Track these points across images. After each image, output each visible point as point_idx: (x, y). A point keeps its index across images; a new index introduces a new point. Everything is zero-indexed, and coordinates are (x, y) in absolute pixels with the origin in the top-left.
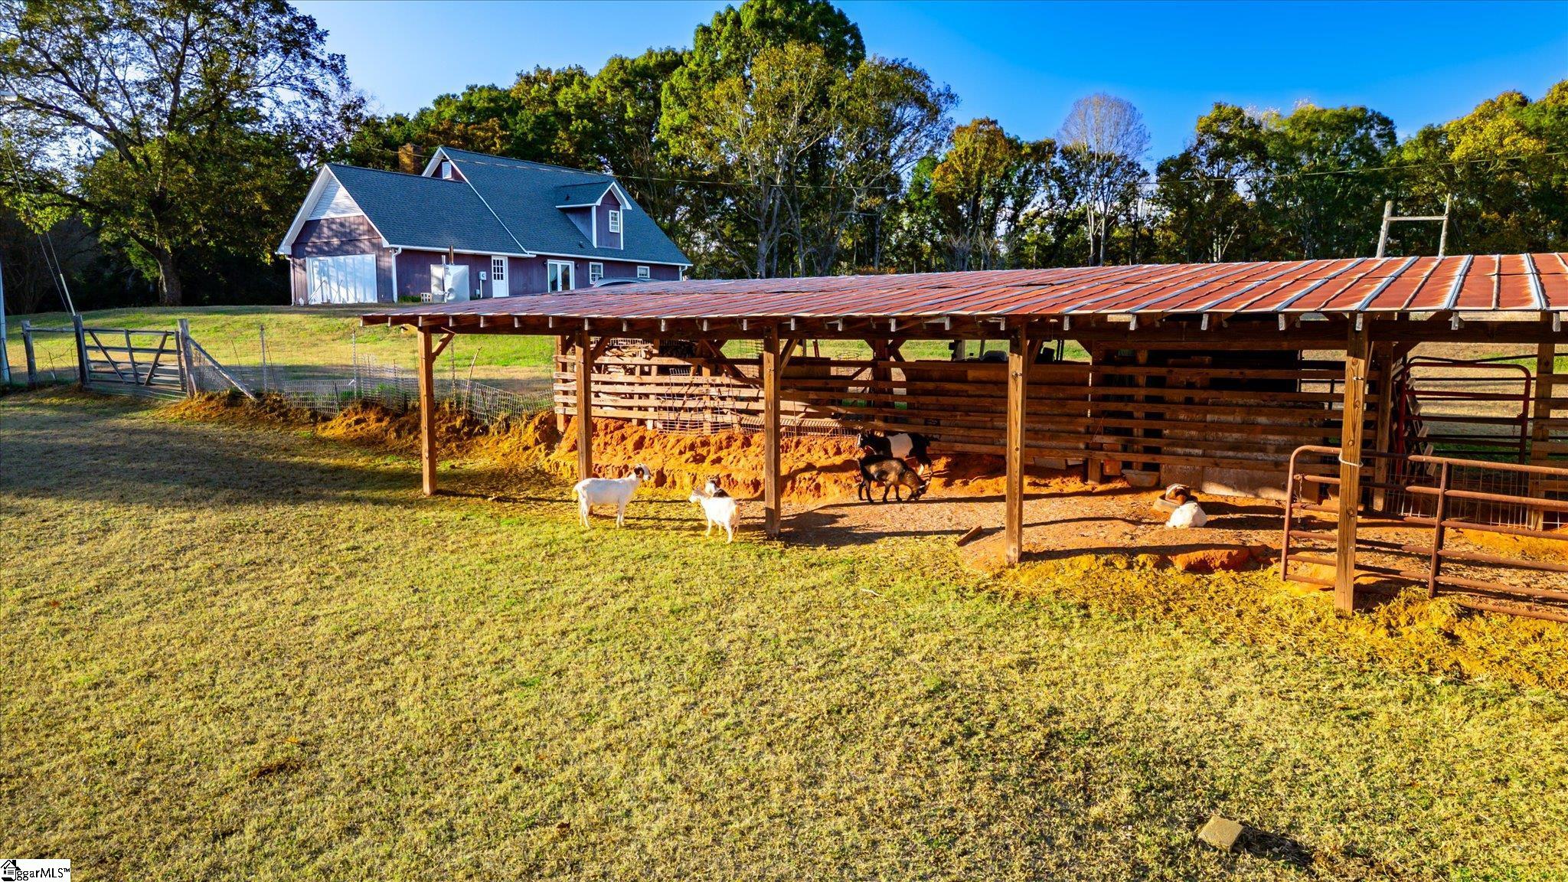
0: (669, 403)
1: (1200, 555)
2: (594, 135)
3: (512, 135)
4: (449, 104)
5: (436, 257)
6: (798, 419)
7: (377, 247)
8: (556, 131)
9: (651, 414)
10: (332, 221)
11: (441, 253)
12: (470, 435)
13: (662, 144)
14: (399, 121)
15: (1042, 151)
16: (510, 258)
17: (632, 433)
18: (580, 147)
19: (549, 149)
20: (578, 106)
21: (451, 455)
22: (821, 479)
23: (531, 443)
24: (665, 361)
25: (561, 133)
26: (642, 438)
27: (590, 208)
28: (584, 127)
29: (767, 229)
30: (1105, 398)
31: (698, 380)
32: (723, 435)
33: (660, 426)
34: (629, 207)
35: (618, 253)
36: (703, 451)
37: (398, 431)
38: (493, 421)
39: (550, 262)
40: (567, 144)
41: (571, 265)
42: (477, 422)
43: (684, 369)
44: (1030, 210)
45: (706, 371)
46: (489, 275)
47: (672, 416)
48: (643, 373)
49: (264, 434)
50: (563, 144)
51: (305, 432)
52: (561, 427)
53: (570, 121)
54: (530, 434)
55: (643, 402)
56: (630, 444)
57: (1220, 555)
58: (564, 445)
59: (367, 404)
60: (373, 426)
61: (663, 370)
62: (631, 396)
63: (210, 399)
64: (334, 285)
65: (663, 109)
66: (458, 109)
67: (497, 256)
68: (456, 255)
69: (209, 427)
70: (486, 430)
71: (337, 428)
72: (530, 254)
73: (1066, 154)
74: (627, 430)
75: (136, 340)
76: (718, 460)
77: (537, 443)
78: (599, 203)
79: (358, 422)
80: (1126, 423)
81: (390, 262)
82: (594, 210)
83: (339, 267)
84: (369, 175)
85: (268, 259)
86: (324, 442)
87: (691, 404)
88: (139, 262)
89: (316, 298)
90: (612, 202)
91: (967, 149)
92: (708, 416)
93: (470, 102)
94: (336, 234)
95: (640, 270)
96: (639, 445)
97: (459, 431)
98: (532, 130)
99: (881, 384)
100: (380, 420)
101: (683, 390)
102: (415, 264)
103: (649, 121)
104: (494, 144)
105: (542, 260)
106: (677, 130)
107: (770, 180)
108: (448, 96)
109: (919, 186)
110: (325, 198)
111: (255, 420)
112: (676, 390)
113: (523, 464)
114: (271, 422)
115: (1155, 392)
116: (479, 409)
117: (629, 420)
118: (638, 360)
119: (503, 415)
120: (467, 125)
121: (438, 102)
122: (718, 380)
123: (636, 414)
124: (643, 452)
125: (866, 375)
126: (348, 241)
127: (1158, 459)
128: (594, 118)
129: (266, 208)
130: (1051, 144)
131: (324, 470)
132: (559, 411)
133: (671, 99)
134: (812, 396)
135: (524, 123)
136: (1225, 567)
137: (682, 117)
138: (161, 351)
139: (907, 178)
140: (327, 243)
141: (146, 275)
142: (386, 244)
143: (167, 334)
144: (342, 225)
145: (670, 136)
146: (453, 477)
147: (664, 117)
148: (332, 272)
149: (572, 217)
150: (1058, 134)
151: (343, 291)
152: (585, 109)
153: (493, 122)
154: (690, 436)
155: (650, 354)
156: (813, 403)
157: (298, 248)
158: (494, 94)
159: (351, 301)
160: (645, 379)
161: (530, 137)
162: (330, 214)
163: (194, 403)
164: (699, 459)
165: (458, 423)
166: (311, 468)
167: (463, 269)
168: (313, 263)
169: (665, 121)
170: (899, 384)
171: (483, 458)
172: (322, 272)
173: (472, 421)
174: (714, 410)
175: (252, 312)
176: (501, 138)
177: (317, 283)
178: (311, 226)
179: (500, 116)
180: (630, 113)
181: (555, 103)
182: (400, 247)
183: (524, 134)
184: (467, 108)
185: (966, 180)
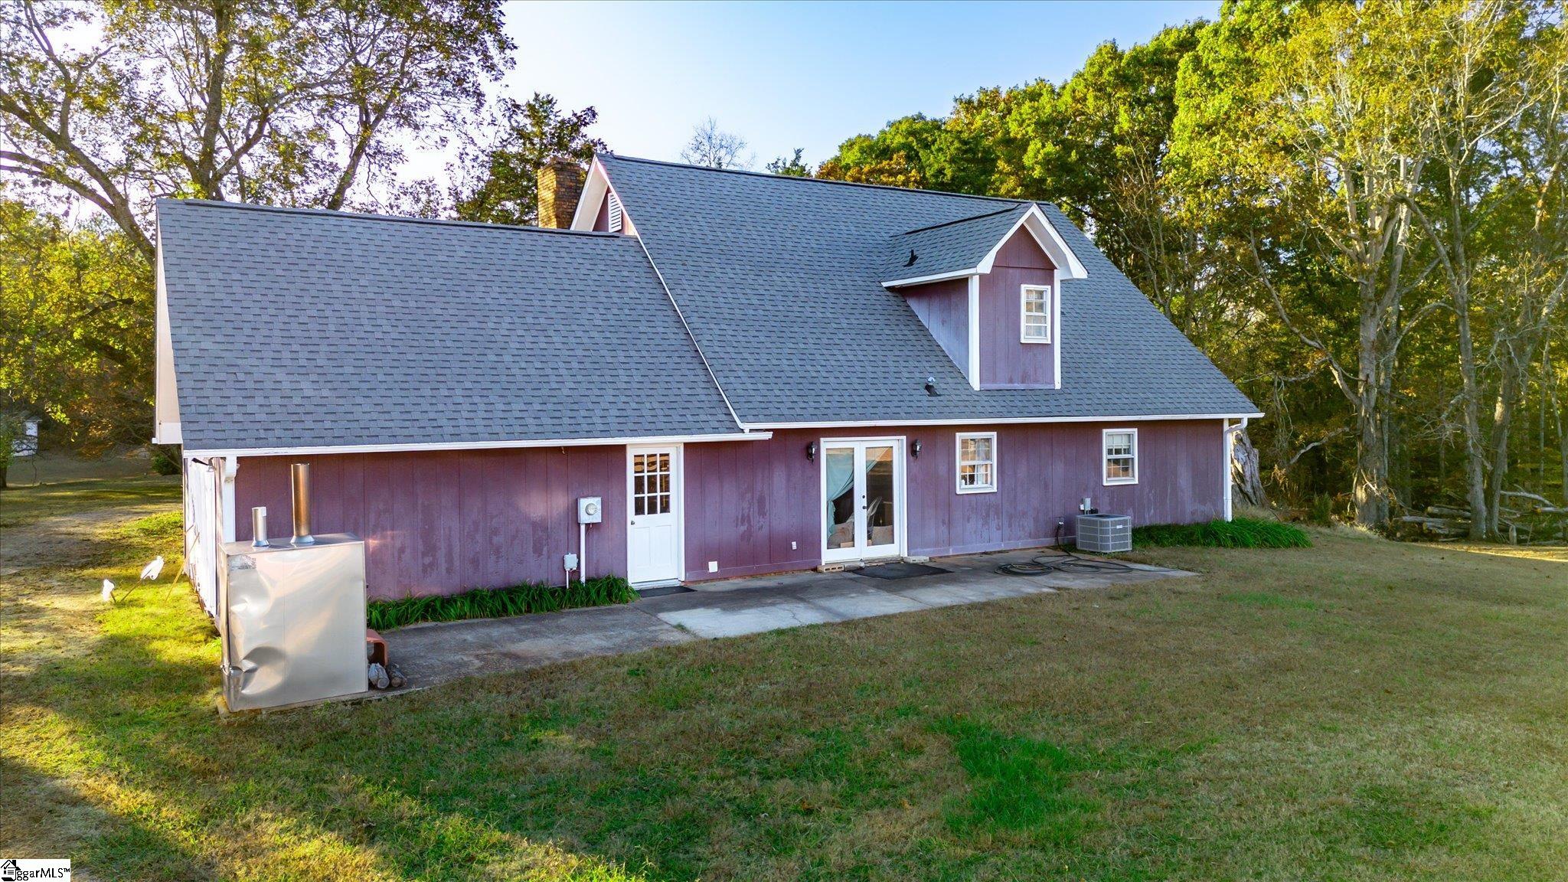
8: (994, 161)
16: (690, 448)
25: (1001, 164)
27: (963, 282)
28: (1046, 154)
34: (1078, 271)
39: (826, 444)
41: (898, 446)
46: (613, 511)
65: (1180, 104)
72: (760, 430)
78: (986, 265)
82: (975, 286)
90: (1029, 259)
93: (883, 139)
95: (1111, 439)
98: (952, 162)
103: (1158, 133)
105: (800, 442)
106: (1207, 127)
108: (858, 137)
137: (1217, 103)
147: (1182, 115)
149: (917, 306)
152: (1051, 128)
183: (942, 170)
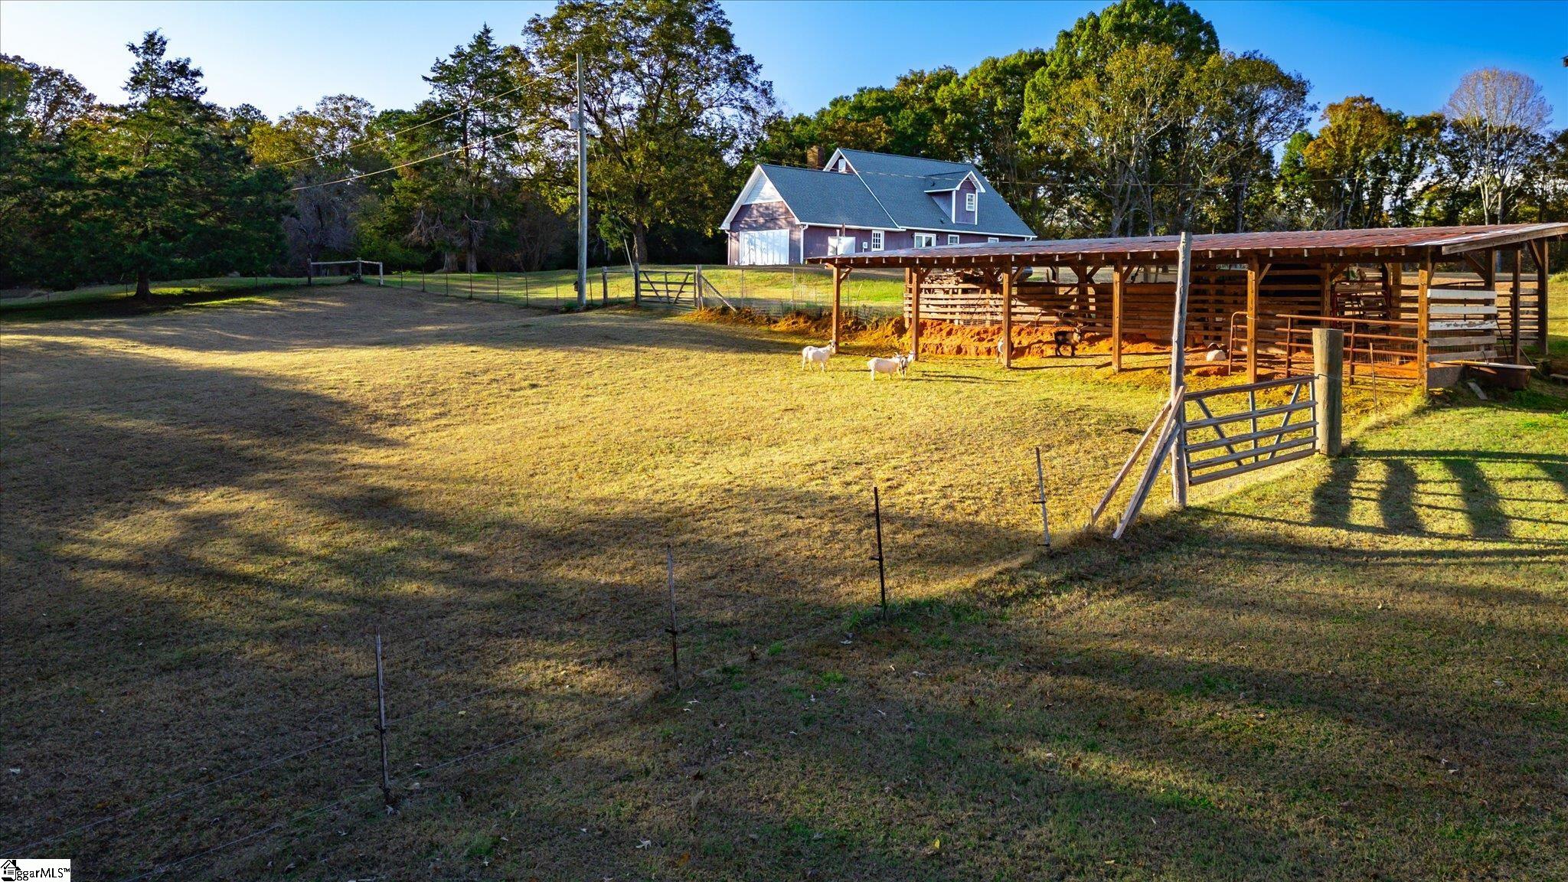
0: (967, 310)
1: (1205, 368)
2: (966, 126)
3: (894, 130)
4: (843, 105)
5: (832, 231)
6: (1037, 317)
7: (791, 224)
8: (932, 125)
9: (957, 316)
10: (760, 205)
11: (836, 228)
12: (856, 330)
13: (1025, 134)
14: (802, 121)
15: (1428, 125)
16: (886, 232)
17: (946, 327)
18: (952, 138)
19: (925, 140)
20: (953, 102)
21: (845, 340)
22: (1044, 348)
23: (890, 333)
24: (966, 286)
25: (936, 127)
26: (951, 330)
27: (951, 192)
28: (958, 120)
29: (1121, 204)
30: (1196, 302)
31: (983, 296)
32: (996, 326)
33: (962, 323)
34: (983, 190)
35: (973, 227)
36: (984, 336)
37: (816, 328)
38: (869, 322)
39: (916, 234)
40: (940, 136)
41: (933, 237)
42: (860, 323)
43: (975, 291)
44: (1418, 185)
45: (988, 291)
47: (968, 317)
48: (954, 293)
49: (741, 328)
50: (937, 136)
51: (765, 328)
52: (907, 325)
53: (945, 116)
54: (890, 329)
55: (953, 310)
56: (944, 333)
57: (1215, 369)
58: (908, 334)
59: (799, 314)
60: (802, 324)
61: (965, 291)
62: (947, 306)
63: (711, 310)
64: (758, 251)
65: (1026, 104)
66: (851, 109)
67: (876, 230)
68: (847, 229)
69: (713, 324)
70: (865, 328)
71: (782, 326)
72: (901, 229)
73: (1457, 127)
74: (944, 326)
75: (671, 278)
76: (992, 340)
77: (893, 334)
78: (958, 188)
79: (794, 323)
80: (1204, 315)
81: (800, 235)
82: (954, 194)
83: (762, 239)
84: (785, 171)
85: (710, 233)
86: (776, 333)
87: (979, 310)
88: (606, 235)
89: (745, 262)
90: (970, 186)
91: (1339, 127)
92: (989, 317)
93: (861, 102)
94: (762, 215)
96: (949, 333)
97: (849, 328)
98: (911, 126)
99: (1084, 297)
100: (806, 322)
101: (975, 302)
102: (817, 234)
103: (1015, 113)
104: (880, 138)
105: (910, 233)
106: (1038, 121)
107: (1124, 163)
108: (842, 97)
109: (1293, 162)
110: (757, 188)
111: (737, 322)
112: (971, 302)
113: (884, 343)
114: (746, 323)
115: (1219, 298)
116: (862, 316)
117: (945, 320)
118: (952, 286)
119: (875, 319)
120: (858, 121)
121: (835, 103)
122: (995, 296)
123: (948, 317)
124: (951, 337)
125: (1074, 292)
126: (770, 220)
127: (1220, 333)
128: (968, 112)
129: (710, 195)
130: (1439, 119)
131: (778, 343)
132: (906, 315)
133: (1033, 95)
134: (1045, 304)
135: (905, 120)
136: (1216, 374)
137: (1042, 109)
138: (685, 283)
139: (1279, 154)
140: (755, 221)
141: (611, 246)
142: (797, 222)
143: (689, 274)
144: (767, 208)
145: (1030, 127)
146: (846, 347)
147: (1027, 111)
148: (758, 242)
149: (935, 199)
150: (1444, 108)
151: (764, 255)
152: (959, 104)
153: (879, 119)
154: (977, 329)
155: (958, 282)
156: (1045, 308)
157: (735, 225)
158: (882, 95)
159: (770, 263)
160: (955, 296)
161: (910, 131)
162: (758, 201)
163: (702, 313)
164: (981, 340)
165: (849, 324)
166: (772, 342)
167: (852, 239)
168: (744, 236)
169: (1027, 114)
170: (1092, 296)
171: (863, 340)
172: (750, 242)
173: (857, 323)
174: (992, 313)
175: (710, 268)
176: (886, 132)
177: (747, 250)
178: (745, 209)
179: (884, 115)
180: (999, 104)
181: (931, 100)
182: (807, 224)
183: (904, 128)
184: (859, 107)
185: (1340, 155)
